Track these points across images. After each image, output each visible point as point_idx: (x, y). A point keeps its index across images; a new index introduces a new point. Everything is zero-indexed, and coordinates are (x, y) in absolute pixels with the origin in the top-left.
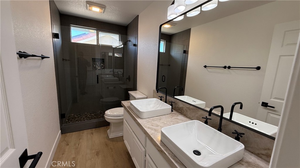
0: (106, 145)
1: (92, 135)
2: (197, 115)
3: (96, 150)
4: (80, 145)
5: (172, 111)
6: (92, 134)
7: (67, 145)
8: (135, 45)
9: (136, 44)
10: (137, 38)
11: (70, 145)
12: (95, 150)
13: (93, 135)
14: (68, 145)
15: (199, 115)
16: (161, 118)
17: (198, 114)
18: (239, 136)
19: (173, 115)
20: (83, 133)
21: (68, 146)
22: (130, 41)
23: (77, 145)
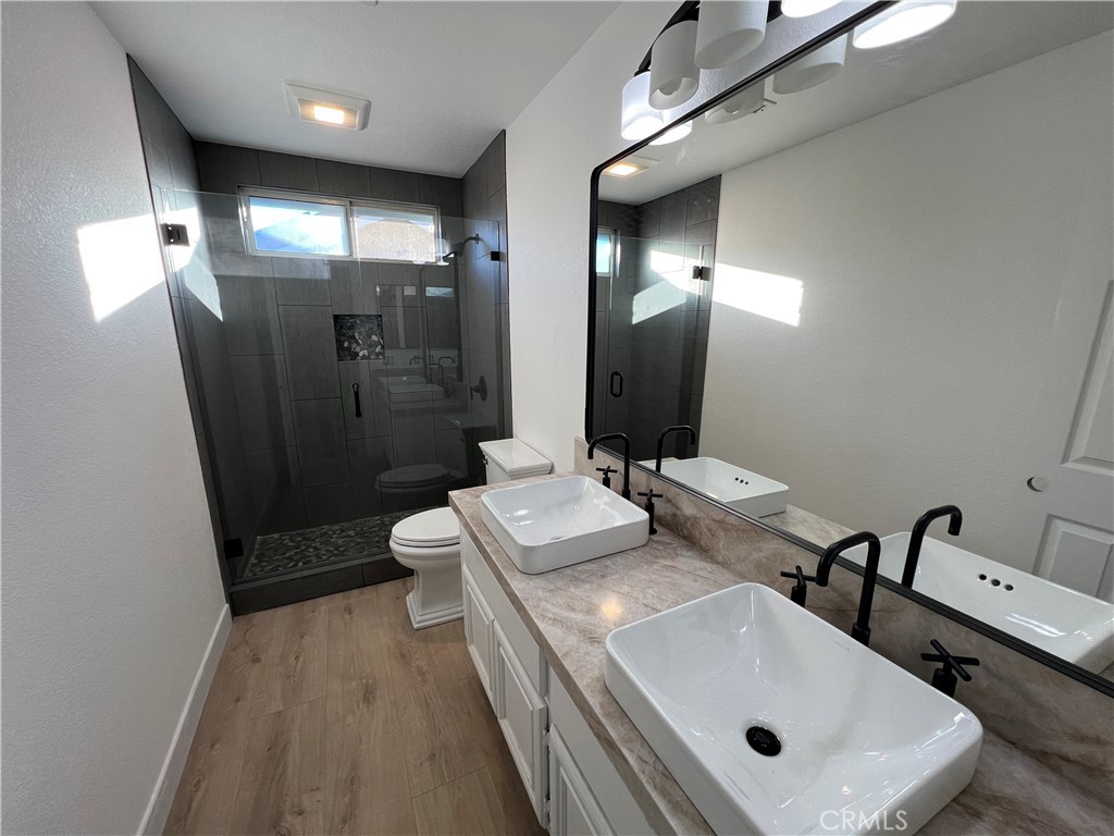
0: (403, 656)
1: (347, 617)
2: (755, 556)
3: (364, 681)
4: (301, 660)
5: (652, 531)
6: (350, 613)
7: (253, 661)
8: (496, 256)
9: (503, 250)
10: (502, 224)
11: (263, 660)
12: (361, 679)
13: (351, 618)
14: (258, 660)
15: (767, 558)
16: (606, 566)
17: (761, 551)
18: (954, 672)
19: (658, 553)
20: (314, 611)
21: (258, 665)
22: (477, 239)
23: (292, 660)
